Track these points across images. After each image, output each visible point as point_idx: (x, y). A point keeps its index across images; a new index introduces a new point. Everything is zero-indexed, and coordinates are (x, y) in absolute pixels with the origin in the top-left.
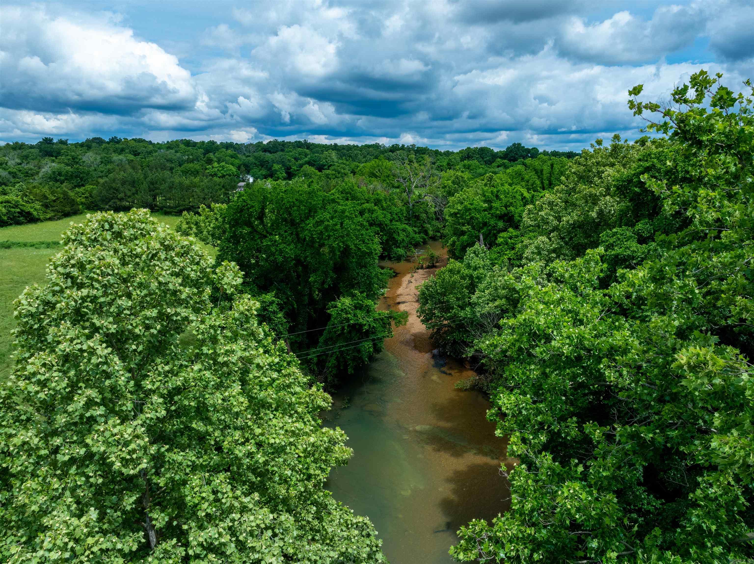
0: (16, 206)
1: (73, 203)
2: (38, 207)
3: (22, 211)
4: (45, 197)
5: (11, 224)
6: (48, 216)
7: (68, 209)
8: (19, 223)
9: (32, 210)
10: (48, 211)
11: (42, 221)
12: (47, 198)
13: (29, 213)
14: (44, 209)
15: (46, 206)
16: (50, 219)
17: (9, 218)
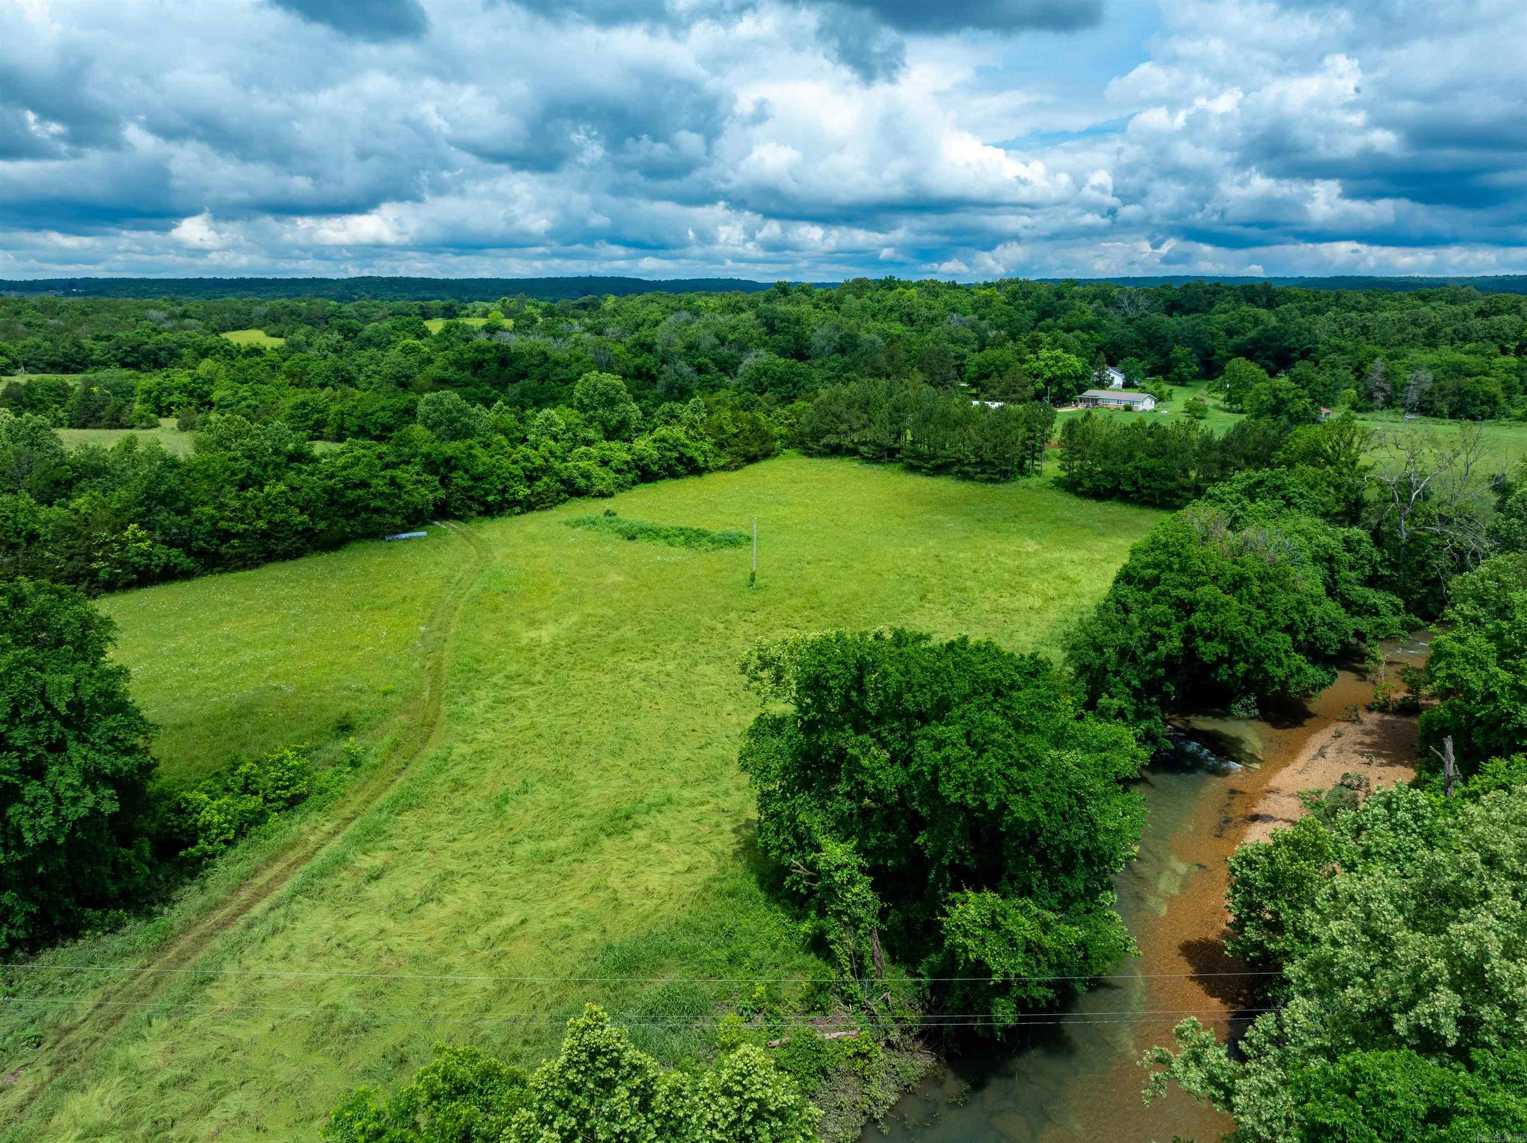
0: (674, 448)
1: (765, 437)
2: (707, 447)
3: (682, 454)
4: (721, 429)
5: (663, 477)
6: (722, 462)
7: (753, 450)
8: (674, 475)
9: (696, 454)
10: (723, 453)
11: (710, 471)
12: (724, 432)
13: (691, 460)
14: (716, 450)
15: (721, 445)
16: (723, 468)
17: (661, 467)
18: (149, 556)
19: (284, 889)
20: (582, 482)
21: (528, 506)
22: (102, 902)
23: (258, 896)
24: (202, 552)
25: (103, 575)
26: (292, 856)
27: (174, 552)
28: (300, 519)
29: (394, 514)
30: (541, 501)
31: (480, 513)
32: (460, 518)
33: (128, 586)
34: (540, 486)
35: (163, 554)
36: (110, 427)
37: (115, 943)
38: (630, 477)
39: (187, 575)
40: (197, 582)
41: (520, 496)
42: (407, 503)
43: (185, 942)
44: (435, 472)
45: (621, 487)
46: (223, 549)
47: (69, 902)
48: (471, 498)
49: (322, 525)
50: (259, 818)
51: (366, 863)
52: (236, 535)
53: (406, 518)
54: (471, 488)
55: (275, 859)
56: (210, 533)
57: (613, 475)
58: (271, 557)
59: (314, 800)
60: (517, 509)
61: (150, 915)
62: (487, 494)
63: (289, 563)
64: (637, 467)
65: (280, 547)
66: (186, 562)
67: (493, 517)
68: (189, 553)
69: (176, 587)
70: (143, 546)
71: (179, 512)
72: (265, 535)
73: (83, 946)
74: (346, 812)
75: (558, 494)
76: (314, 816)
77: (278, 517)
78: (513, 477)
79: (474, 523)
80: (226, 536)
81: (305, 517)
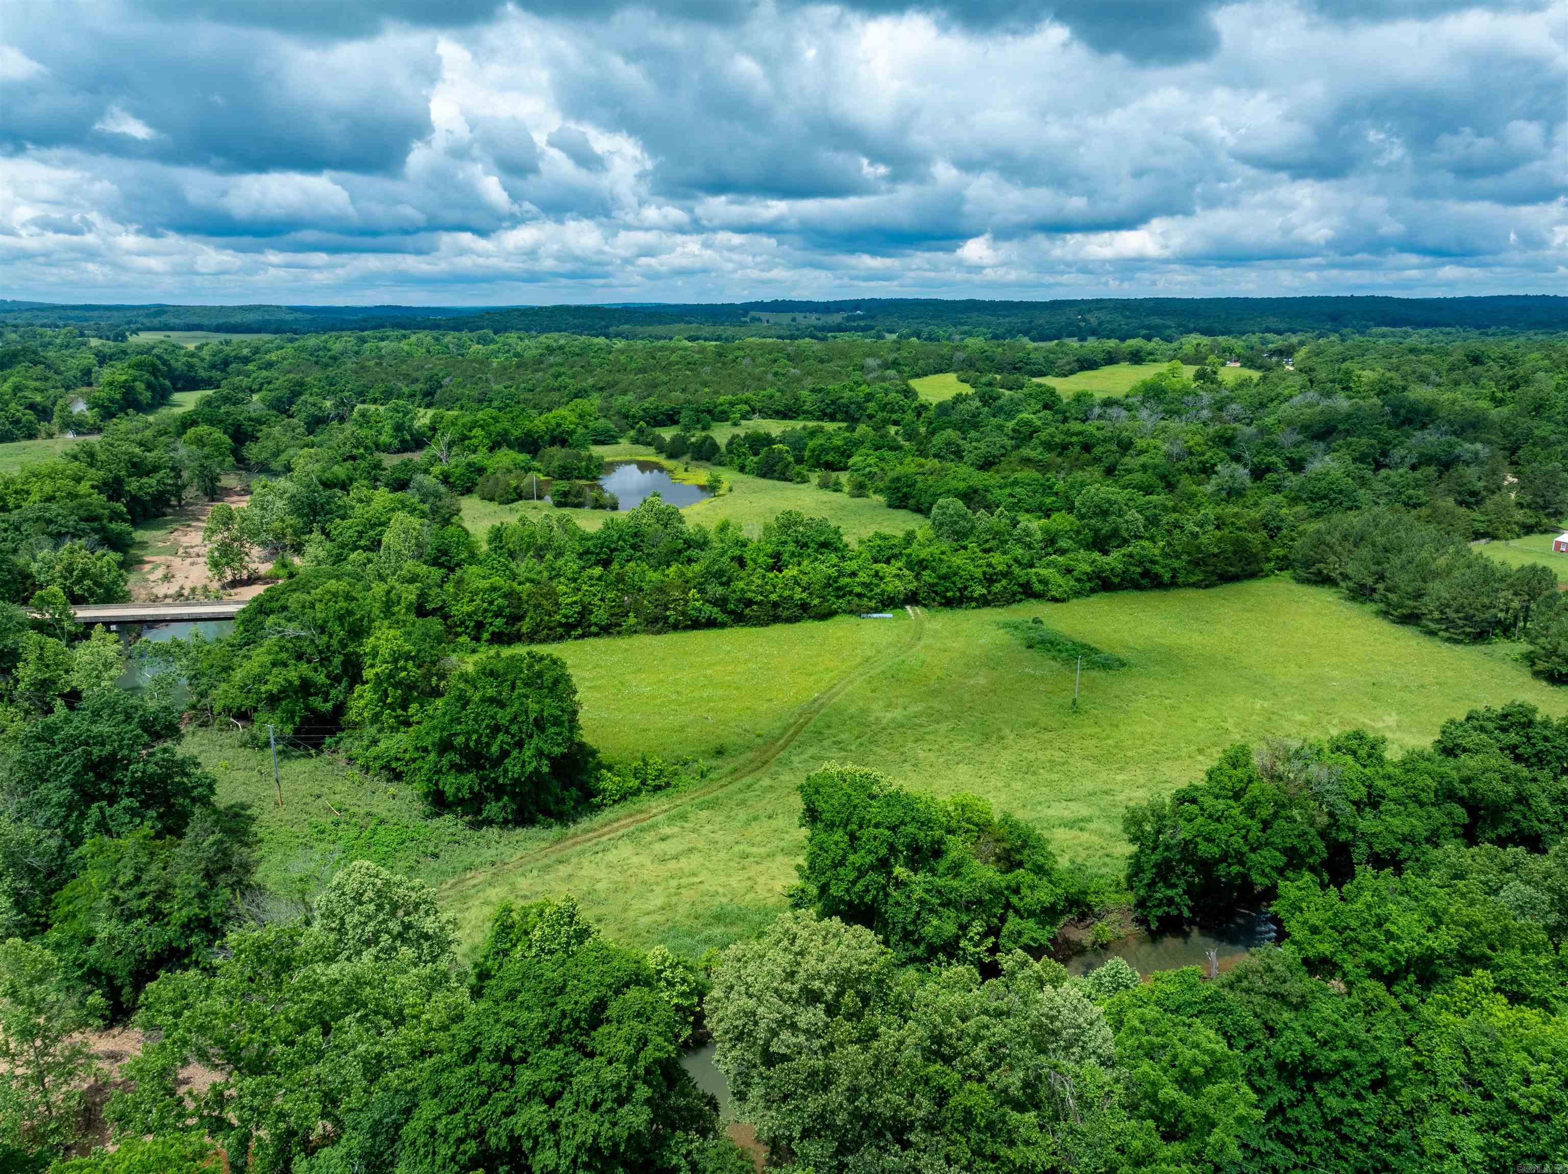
1: (1254, 558)
2: (1178, 564)
5: (1125, 589)
6: (1194, 579)
7: (1233, 570)
8: (1138, 587)
10: (1197, 571)
11: (1178, 587)
14: (1189, 568)
15: (1196, 564)
16: (1195, 585)
17: (1123, 580)
18: (700, 611)
19: (620, 833)
20: (1038, 587)
21: (984, 602)
22: (548, 813)
23: (610, 832)
24: (732, 612)
25: (671, 620)
26: (639, 817)
27: (716, 610)
28: (799, 595)
29: (870, 599)
30: (996, 600)
31: (941, 604)
32: (925, 606)
33: (686, 628)
34: (997, 587)
35: (710, 610)
36: (778, 479)
37: (545, 834)
38: (1088, 585)
39: (723, 625)
40: (726, 631)
41: (976, 595)
42: (883, 591)
43: (568, 843)
44: (912, 570)
45: (1078, 594)
46: (747, 611)
47: (533, 809)
48: (936, 592)
49: (816, 601)
50: (637, 792)
51: (666, 831)
52: (756, 603)
53: (882, 602)
54: (936, 584)
55: (631, 815)
56: (739, 600)
57: (1072, 583)
58: (776, 619)
59: (670, 790)
60: (974, 604)
61: (566, 825)
62: (947, 590)
63: (788, 626)
64: (1099, 577)
65: (786, 614)
66: (721, 617)
67: (952, 608)
68: (724, 611)
69: (713, 633)
70: (697, 604)
71: (722, 584)
72: (775, 605)
73: (533, 831)
74: (678, 802)
75: (1014, 594)
76: (664, 799)
77: (787, 593)
78: (972, 578)
79: (933, 612)
80: (749, 603)
81: (804, 595)
